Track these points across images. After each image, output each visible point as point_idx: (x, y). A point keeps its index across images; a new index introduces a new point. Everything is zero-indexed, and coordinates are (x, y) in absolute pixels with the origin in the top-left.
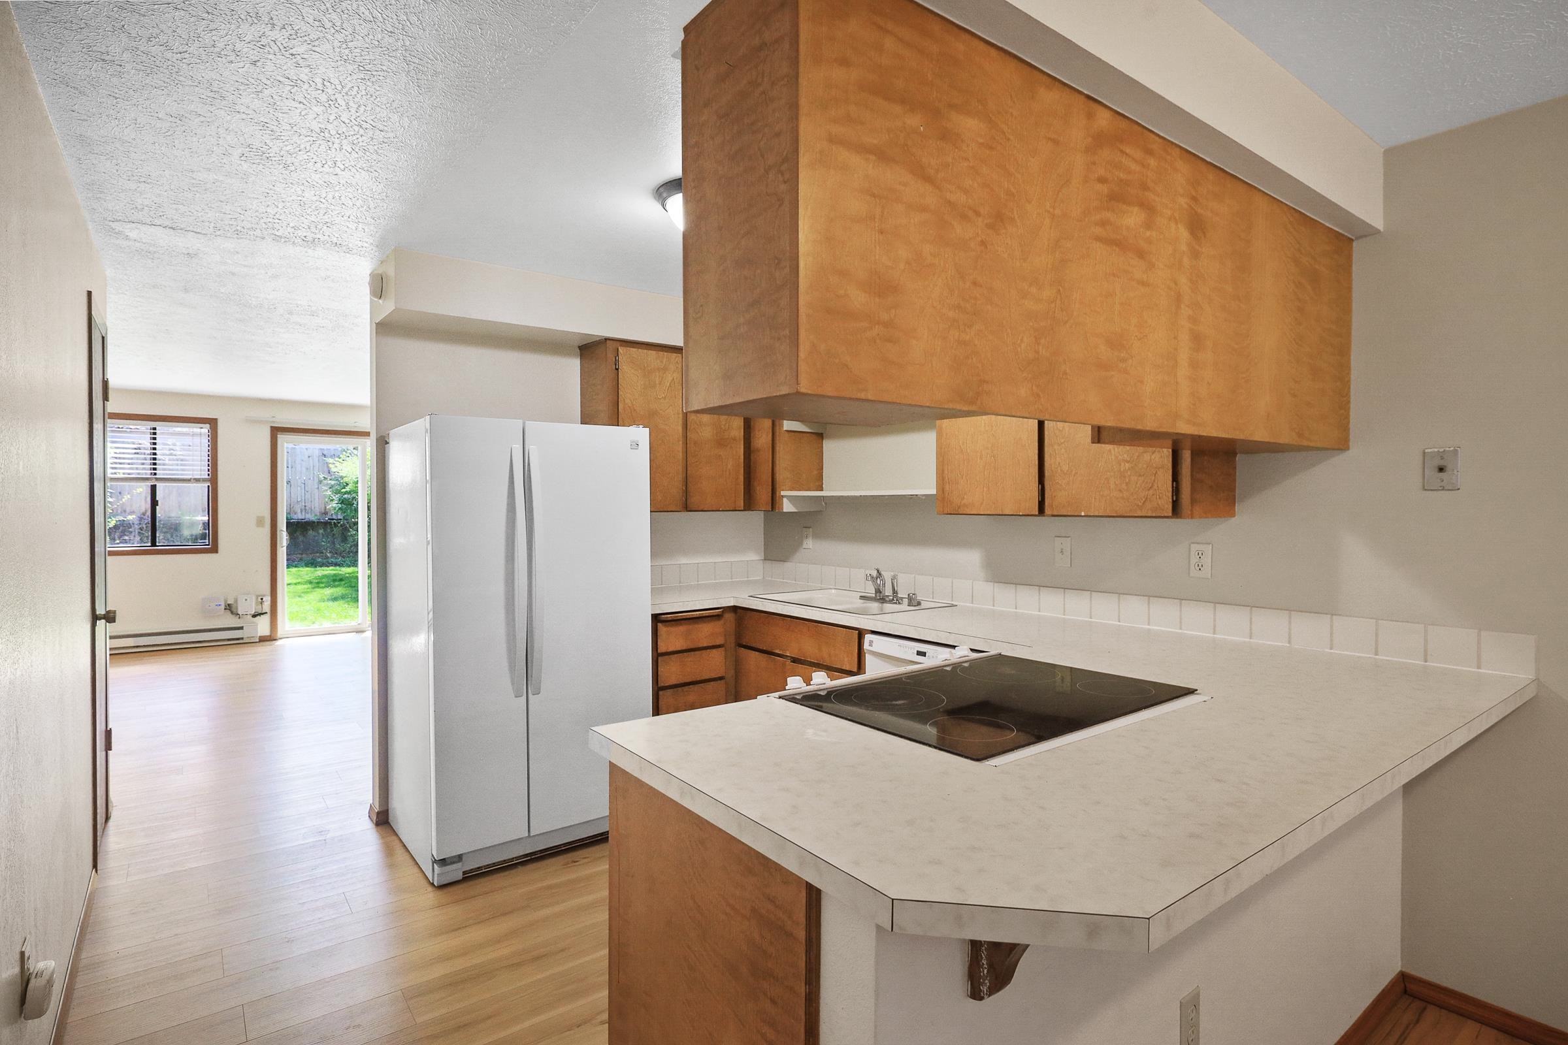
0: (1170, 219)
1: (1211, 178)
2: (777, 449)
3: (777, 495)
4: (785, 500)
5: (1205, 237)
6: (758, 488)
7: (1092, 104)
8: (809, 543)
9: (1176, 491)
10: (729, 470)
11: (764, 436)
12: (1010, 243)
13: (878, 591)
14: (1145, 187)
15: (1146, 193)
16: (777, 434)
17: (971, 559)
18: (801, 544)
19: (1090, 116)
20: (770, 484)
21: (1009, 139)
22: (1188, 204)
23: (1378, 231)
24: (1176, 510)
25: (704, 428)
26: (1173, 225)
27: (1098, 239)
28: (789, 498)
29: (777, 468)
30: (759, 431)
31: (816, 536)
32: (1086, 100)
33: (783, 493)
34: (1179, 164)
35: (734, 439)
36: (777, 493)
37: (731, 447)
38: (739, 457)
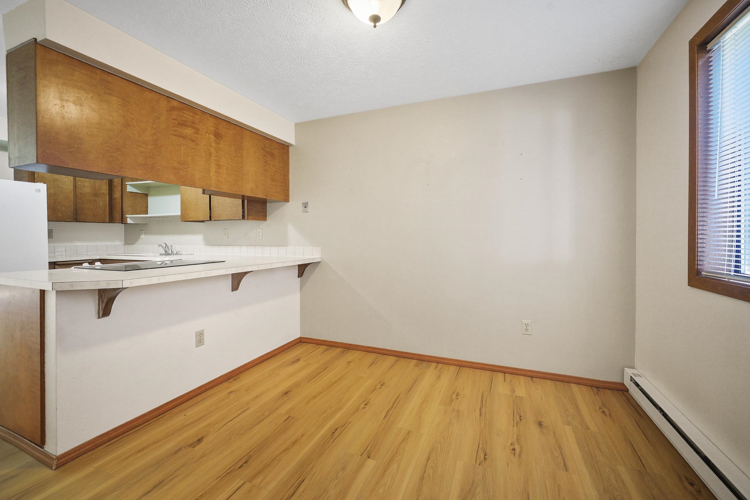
0: (206, 132)
1: (224, 123)
2: (124, 198)
3: (124, 217)
4: (128, 219)
5: (222, 139)
6: (115, 214)
7: (169, 98)
8: (143, 236)
9: (243, 212)
10: (101, 207)
11: (118, 193)
12: (133, 132)
13: (166, 252)
14: (194, 123)
15: (195, 125)
16: (124, 192)
17: (199, 238)
18: (140, 237)
19: (168, 102)
20: (121, 212)
21: (132, 105)
22: (214, 129)
23: (294, 145)
24: (243, 217)
25: (86, 188)
26: (207, 135)
27: (173, 135)
28: (130, 218)
29: (124, 206)
30: (116, 191)
31: (145, 234)
32: (166, 97)
33: (127, 216)
34: (209, 118)
35: (103, 194)
36: (124, 216)
37: (101, 197)
38: (106, 201)
